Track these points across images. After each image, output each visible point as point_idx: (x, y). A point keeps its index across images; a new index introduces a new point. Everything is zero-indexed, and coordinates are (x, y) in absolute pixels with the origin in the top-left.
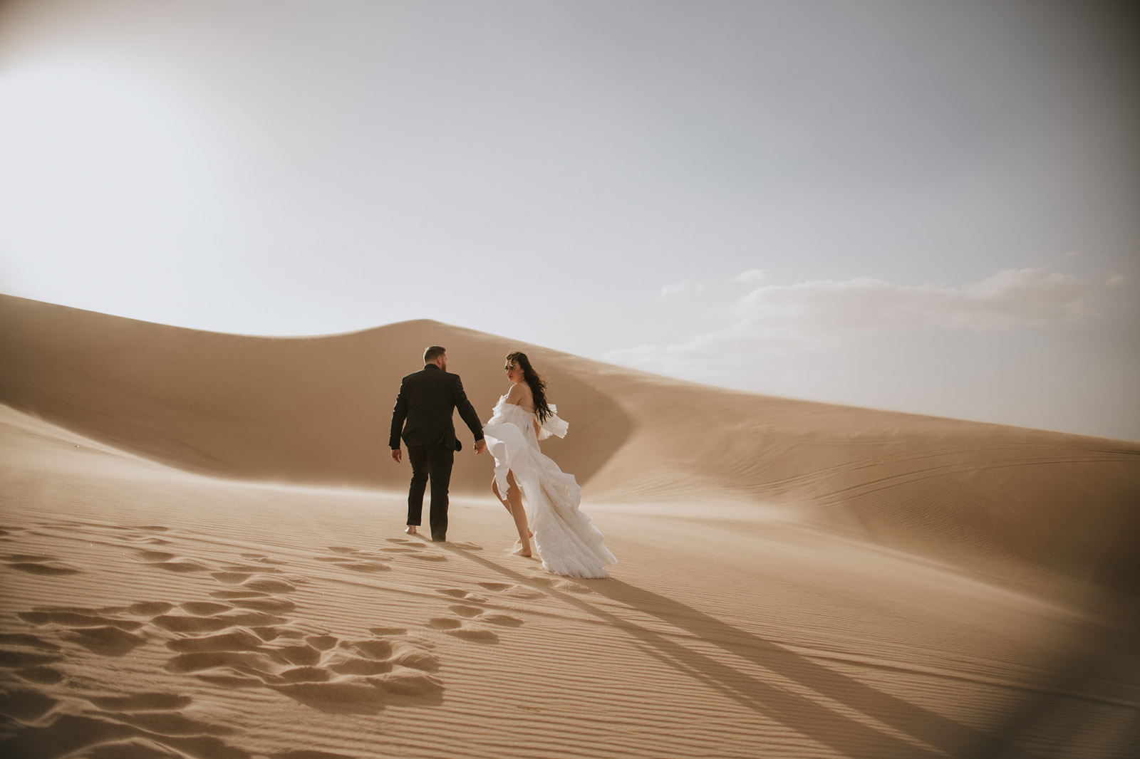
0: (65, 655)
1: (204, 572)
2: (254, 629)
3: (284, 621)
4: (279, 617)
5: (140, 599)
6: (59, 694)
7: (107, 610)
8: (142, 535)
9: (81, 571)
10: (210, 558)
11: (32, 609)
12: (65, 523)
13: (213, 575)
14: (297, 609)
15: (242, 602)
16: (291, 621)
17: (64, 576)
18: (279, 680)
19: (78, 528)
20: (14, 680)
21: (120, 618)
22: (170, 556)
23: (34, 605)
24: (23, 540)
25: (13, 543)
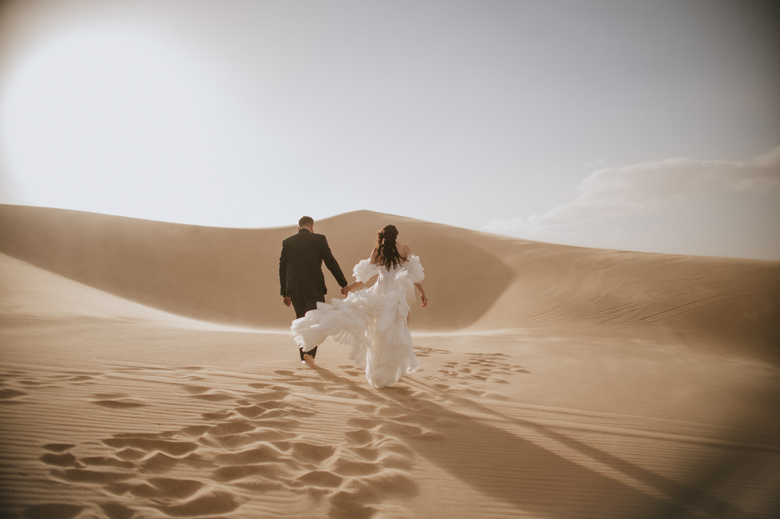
0: (137, 473)
1: (231, 400)
2: (273, 443)
3: (293, 436)
4: (290, 432)
5: (189, 424)
6: (136, 505)
7: (166, 434)
8: (185, 374)
9: (145, 404)
10: (236, 389)
11: (113, 436)
12: (130, 368)
13: (237, 402)
14: (301, 425)
15: (262, 422)
16: (299, 435)
17: (131, 409)
18: (296, 484)
19: (138, 371)
20: (103, 495)
21: (176, 440)
22: (206, 389)
23: (114, 433)
24: (100, 382)
25: (94, 385)
